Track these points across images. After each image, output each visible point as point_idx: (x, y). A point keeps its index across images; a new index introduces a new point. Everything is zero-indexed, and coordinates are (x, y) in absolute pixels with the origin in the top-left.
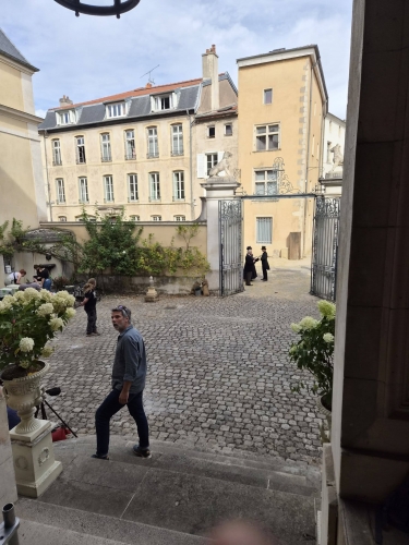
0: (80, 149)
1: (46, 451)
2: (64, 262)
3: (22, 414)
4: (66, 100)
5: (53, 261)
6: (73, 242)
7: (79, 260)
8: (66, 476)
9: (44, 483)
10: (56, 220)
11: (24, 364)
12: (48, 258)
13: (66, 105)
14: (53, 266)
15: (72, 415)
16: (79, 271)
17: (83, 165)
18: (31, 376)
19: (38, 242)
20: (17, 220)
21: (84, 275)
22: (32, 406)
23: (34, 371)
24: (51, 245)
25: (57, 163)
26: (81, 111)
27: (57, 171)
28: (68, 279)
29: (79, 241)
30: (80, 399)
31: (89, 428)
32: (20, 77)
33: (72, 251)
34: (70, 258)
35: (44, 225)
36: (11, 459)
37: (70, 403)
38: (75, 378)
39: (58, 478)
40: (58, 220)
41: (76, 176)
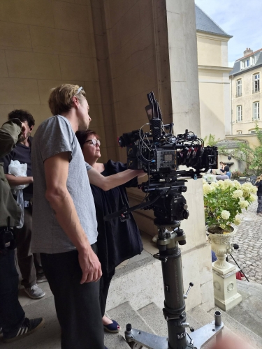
0: (256, 82)
1: (232, 284)
2: (239, 161)
3: (219, 256)
4: (249, 50)
5: (232, 160)
6: (247, 148)
7: (250, 160)
8: (244, 305)
9: (230, 304)
10: (235, 133)
11: (223, 226)
12: (230, 158)
13: (248, 54)
14: (232, 164)
15: (244, 265)
16: (250, 167)
17: (258, 93)
18: (225, 234)
19: (224, 148)
20: (212, 135)
21: (253, 170)
22: (225, 253)
23: (227, 232)
24: (232, 150)
25: (239, 95)
26: (259, 55)
27: (238, 100)
28: (242, 173)
29: (251, 147)
30: (251, 256)
31: (258, 279)
32: (220, 45)
33: (246, 154)
34: (244, 158)
35: (229, 137)
36: (212, 281)
37: (243, 256)
38: (246, 241)
39: (239, 305)
40: (236, 133)
41: (252, 102)
